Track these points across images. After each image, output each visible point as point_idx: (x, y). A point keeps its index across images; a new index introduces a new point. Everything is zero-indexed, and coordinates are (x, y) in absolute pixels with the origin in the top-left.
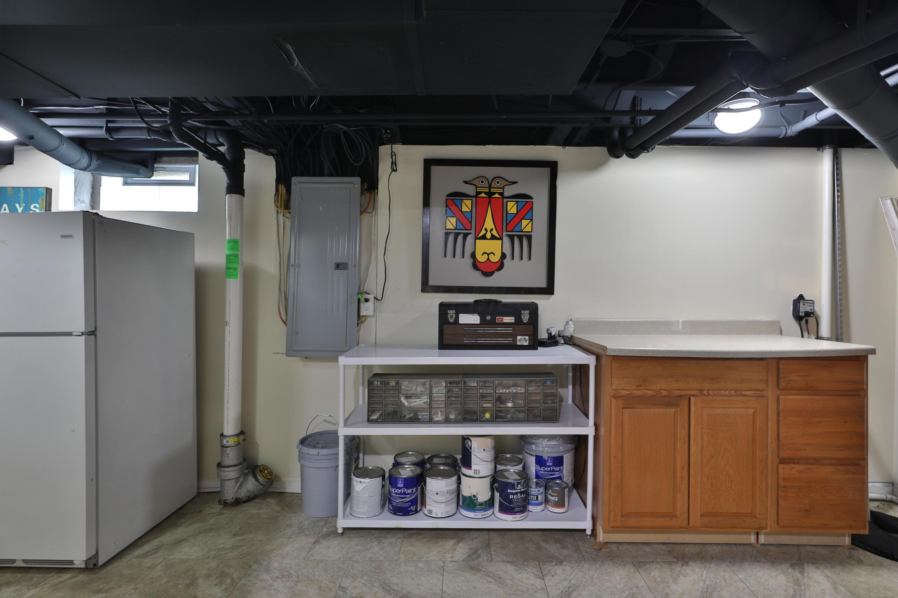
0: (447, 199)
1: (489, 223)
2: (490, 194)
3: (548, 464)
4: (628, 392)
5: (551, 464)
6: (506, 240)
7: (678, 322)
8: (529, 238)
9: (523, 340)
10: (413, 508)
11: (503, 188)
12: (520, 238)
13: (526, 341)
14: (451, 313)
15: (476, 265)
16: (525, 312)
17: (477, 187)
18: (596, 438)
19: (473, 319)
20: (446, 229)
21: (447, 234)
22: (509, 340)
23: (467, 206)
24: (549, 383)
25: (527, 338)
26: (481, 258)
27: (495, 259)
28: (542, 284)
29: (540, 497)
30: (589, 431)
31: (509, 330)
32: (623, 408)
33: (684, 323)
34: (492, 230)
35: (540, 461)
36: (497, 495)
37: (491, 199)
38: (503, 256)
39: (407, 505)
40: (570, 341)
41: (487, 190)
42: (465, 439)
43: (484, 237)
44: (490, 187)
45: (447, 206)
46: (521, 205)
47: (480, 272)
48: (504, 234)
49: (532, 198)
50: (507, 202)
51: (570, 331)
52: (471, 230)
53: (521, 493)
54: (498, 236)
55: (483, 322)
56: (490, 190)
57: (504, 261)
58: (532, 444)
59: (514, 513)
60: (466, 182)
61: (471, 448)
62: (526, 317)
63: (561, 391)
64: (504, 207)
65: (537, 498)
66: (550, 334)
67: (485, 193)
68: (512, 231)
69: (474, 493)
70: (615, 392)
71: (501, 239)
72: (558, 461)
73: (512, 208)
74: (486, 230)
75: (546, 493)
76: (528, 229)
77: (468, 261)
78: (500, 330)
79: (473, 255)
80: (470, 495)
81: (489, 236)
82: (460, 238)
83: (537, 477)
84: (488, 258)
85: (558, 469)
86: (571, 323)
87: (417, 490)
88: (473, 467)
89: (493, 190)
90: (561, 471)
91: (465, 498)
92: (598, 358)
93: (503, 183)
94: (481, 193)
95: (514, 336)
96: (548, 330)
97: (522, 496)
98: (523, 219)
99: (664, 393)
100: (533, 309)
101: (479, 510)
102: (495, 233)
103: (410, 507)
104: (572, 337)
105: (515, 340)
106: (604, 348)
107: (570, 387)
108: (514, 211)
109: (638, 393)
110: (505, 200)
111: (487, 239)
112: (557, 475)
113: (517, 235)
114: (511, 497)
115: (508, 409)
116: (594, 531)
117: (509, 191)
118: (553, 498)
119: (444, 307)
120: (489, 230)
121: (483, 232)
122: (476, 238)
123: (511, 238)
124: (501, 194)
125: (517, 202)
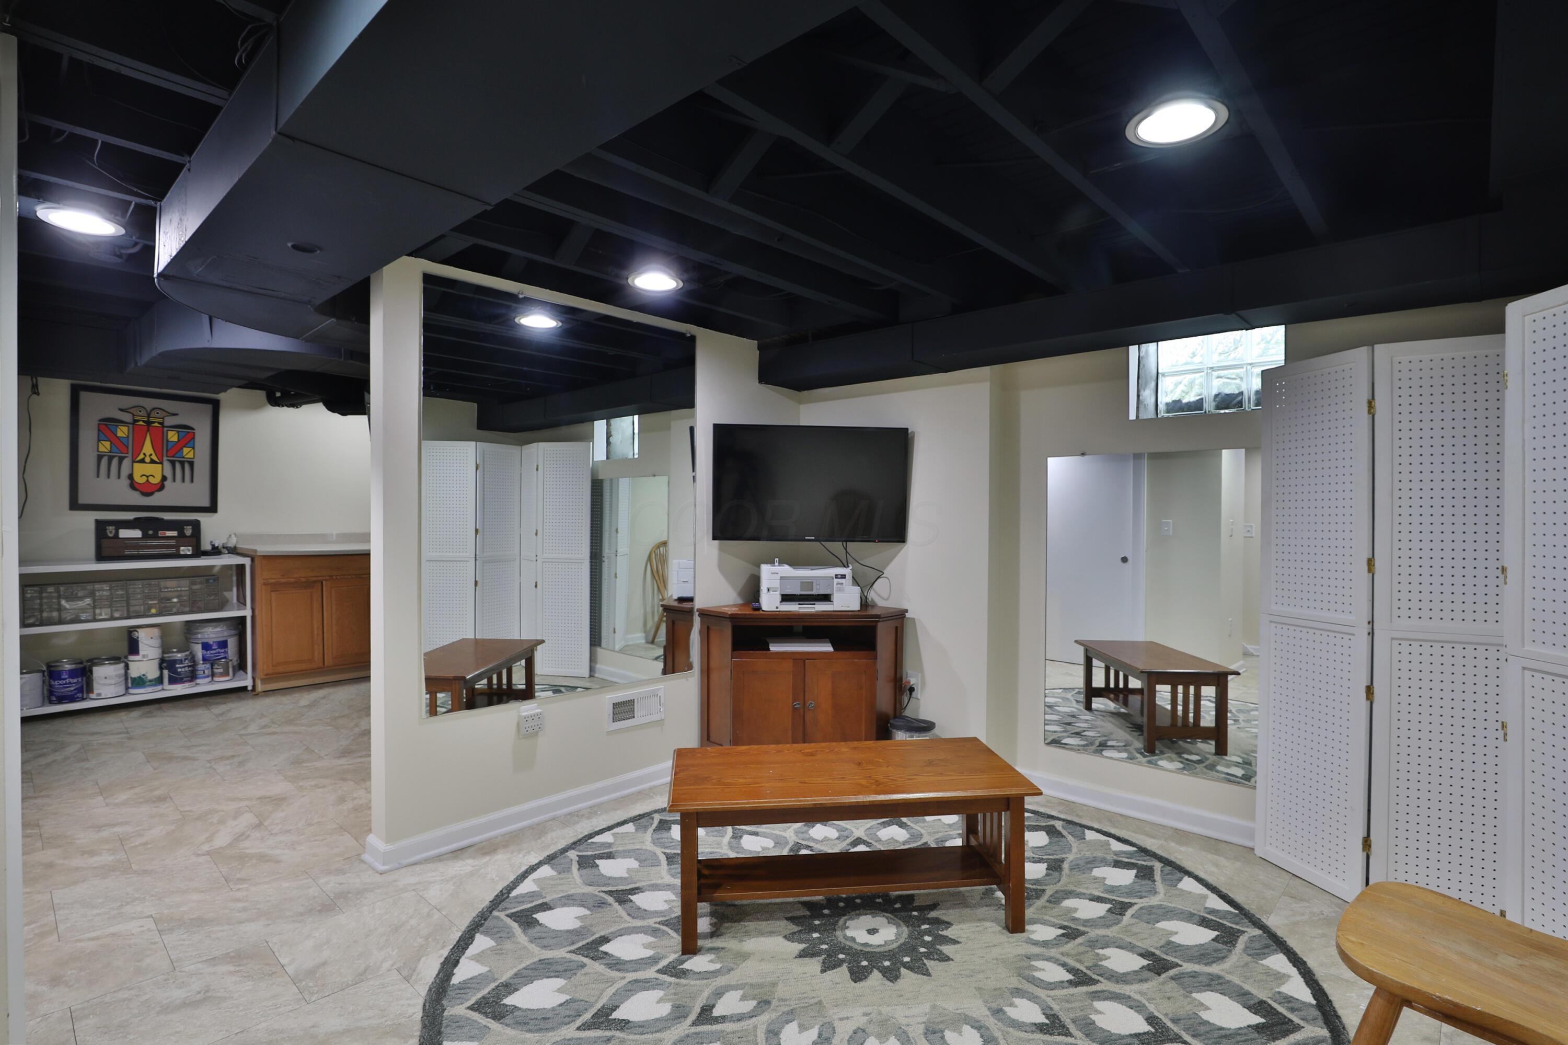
0: (99, 424)
1: (148, 448)
2: (149, 423)
3: (213, 648)
4: (275, 581)
5: (216, 647)
6: (167, 465)
7: (332, 535)
8: (191, 464)
9: (186, 550)
10: (80, 695)
11: (163, 418)
12: (182, 464)
13: (189, 550)
14: (111, 530)
15: (133, 486)
16: (188, 527)
17: (134, 415)
18: (253, 617)
19: (137, 533)
20: (98, 451)
21: (100, 457)
22: (173, 551)
23: (122, 432)
24: (211, 581)
25: (190, 548)
26: (139, 479)
27: (156, 480)
28: (206, 503)
29: (206, 672)
30: (247, 612)
31: (173, 542)
32: (271, 591)
33: (338, 535)
34: (151, 455)
35: (206, 646)
36: (166, 672)
37: (150, 428)
38: (164, 478)
39: (73, 693)
40: (234, 551)
41: (146, 419)
42: (131, 630)
43: (143, 461)
44: (149, 416)
45: (99, 430)
46: (182, 435)
47: (138, 492)
48: (165, 458)
49: (194, 429)
50: (168, 430)
51: (232, 543)
52: (127, 453)
53: (189, 666)
54: (158, 461)
55: (145, 536)
56: (148, 419)
57: (165, 483)
58: (199, 633)
59: (183, 682)
60: (121, 410)
61: (138, 638)
62: (188, 531)
63: (226, 594)
64: (163, 436)
65: (204, 673)
66: (213, 546)
67: (144, 421)
68: (173, 457)
69: (144, 673)
70: (265, 581)
71: (161, 463)
72: (223, 644)
73: (173, 436)
74: (144, 454)
75: (212, 668)
76: (190, 455)
77: (125, 482)
78: (162, 542)
79: (131, 477)
80: (139, 675)
81: (147, 460)
82: (115, 462)
83: (204, 659)
84: (148, 481)
85: (223, 651)
86: (233, 536)
87: (82, 680)
88: (141, 652)
89: (152, 420)
90: (226, 652)
91: (134, 680)
92: (253, 560)
93: (161, 414)
94: (139, 421)
95: (177, 547)
96: (211, 542)
97: (190, 669)
98: (184, 447)
99: (304, 580)
100: (196, 525)
101: (149, 686)
102: (154, 458)
103: (76, 694)
104: (235, 548)
105: (178, 550)
106: (256, 551)
107: (235, 589)
108: (175, 439)
109: (283, 580)
110: (165, 429)
111: (146, 463)
112: (222, 655)
113: (179, 461)
114: (179, 670)
115: (173, 604)
116: (254, 686)
117: (169, 421)
118: (219, 671)
119: (101, 526)
120: (148, 454)
121: (141, 456)
122: (134, 462)
123: (173, 463)
124: (162, 424)
125: (178, 432)
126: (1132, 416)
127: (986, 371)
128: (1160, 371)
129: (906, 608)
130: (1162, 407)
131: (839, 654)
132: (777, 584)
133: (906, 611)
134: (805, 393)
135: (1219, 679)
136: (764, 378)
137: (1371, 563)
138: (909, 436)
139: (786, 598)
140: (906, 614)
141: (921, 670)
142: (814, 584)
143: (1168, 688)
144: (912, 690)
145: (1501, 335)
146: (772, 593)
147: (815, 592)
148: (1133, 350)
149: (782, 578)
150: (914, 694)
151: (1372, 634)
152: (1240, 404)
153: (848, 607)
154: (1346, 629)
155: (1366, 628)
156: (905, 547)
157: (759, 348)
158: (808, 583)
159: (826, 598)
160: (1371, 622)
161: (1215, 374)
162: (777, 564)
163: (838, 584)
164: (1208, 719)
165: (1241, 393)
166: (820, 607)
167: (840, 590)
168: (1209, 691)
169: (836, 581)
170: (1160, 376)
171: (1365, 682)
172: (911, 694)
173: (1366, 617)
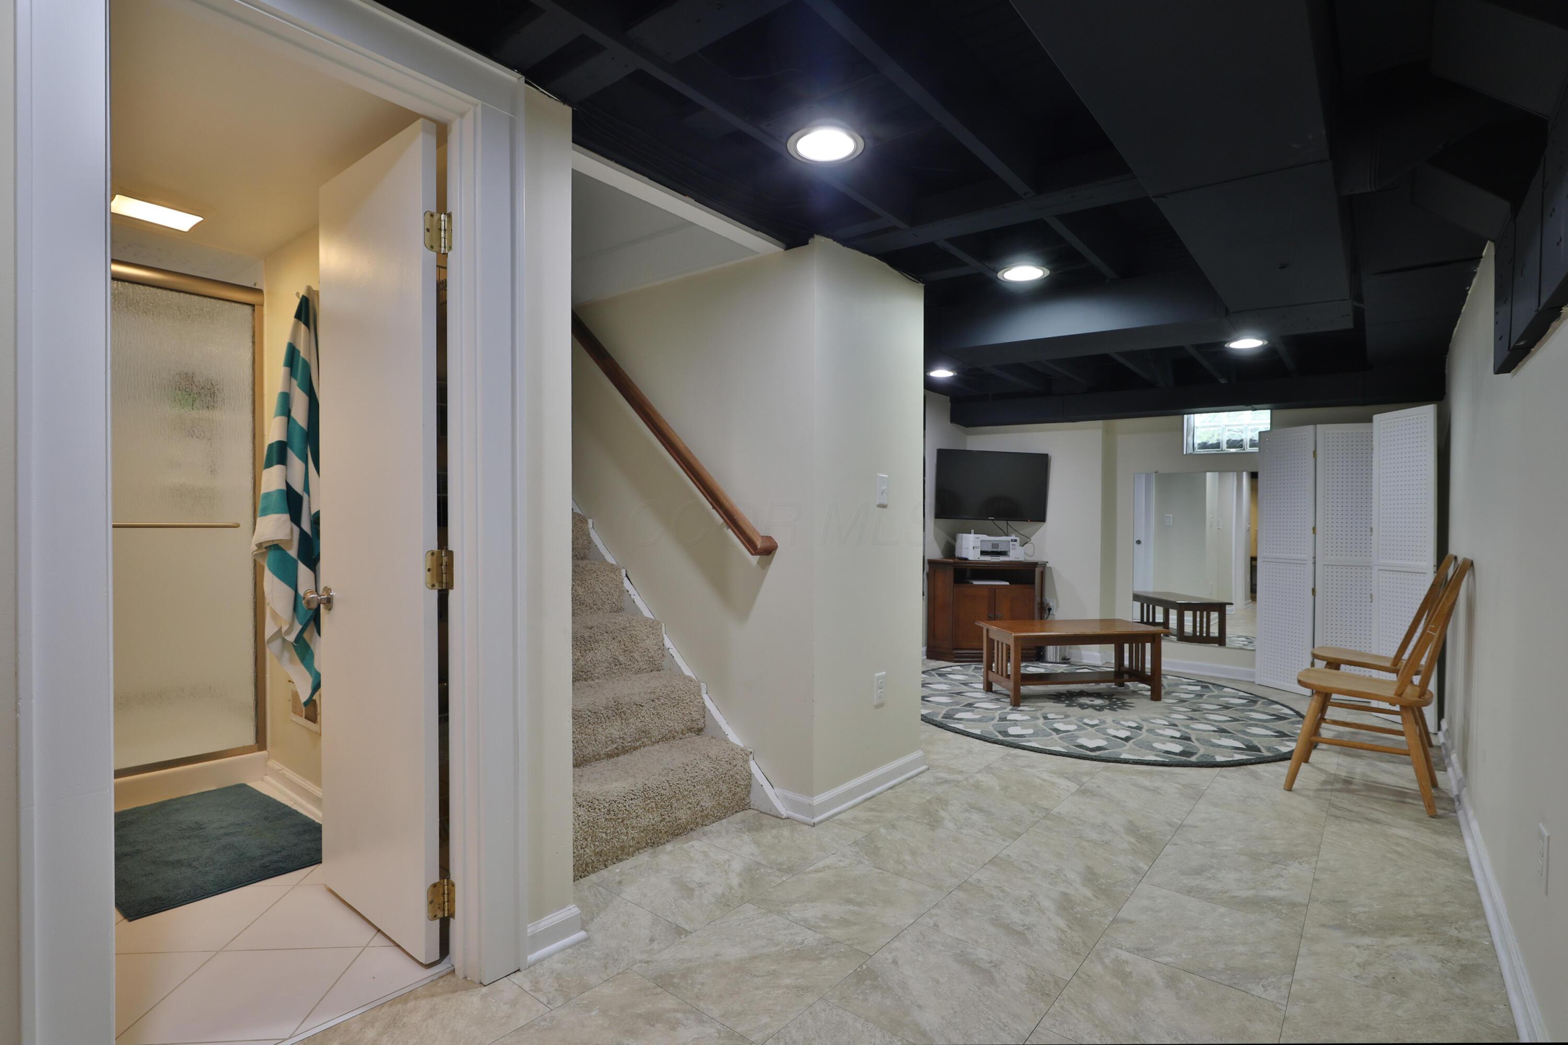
126: (1185, 453)
127: (1100, 423)
128: (1195, 426)
129: (1046, 561)
130: (1196, 446)
131: (1014, 586)
132: (979, 544)
133: (1047, 562)
134: (971, 429)
135: (1221, 608)
136: (953, 420)
137: (1314, 529)
138: (1049, 458)
139: (983, 553)
140: (1047, 564)
141: (1056, 597)
142: (999, 545)
143: (1191, 613)
144: (1050, 609)
145: (1369, 424)
146: (975, 549)
147: (999, 550)
148: (1186, 416)
149: (981, 541)
150: (1051, 612)
151: (1315, 563)
152: (1241, 446)
153: (1018, 558)
154: (1302, 562)
155: (1312, 561)
156: (1045, 525)
157: (951, 401)
158: (995, 545)
159: (1004, 553)
160: (1314, 558)
161: (1227, 428)
162: (973, 533)
163: (1013, 545)
164: (1214, 631)
165: (1242, 440)
166: (1002, 559)
167: (1014, 549)
168: (1214, 616)
169: (1011, 543)
170: (1195, 428)
171: (1311, 587)
172: (1049, 612)
173: (1312, 555)
